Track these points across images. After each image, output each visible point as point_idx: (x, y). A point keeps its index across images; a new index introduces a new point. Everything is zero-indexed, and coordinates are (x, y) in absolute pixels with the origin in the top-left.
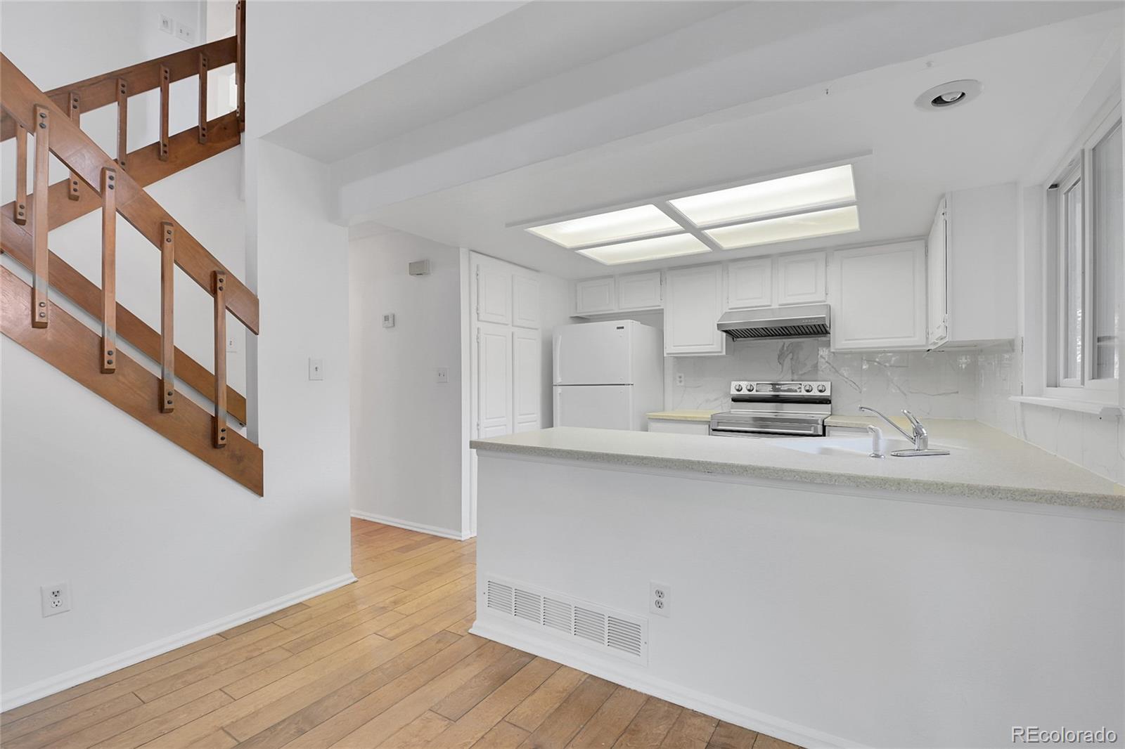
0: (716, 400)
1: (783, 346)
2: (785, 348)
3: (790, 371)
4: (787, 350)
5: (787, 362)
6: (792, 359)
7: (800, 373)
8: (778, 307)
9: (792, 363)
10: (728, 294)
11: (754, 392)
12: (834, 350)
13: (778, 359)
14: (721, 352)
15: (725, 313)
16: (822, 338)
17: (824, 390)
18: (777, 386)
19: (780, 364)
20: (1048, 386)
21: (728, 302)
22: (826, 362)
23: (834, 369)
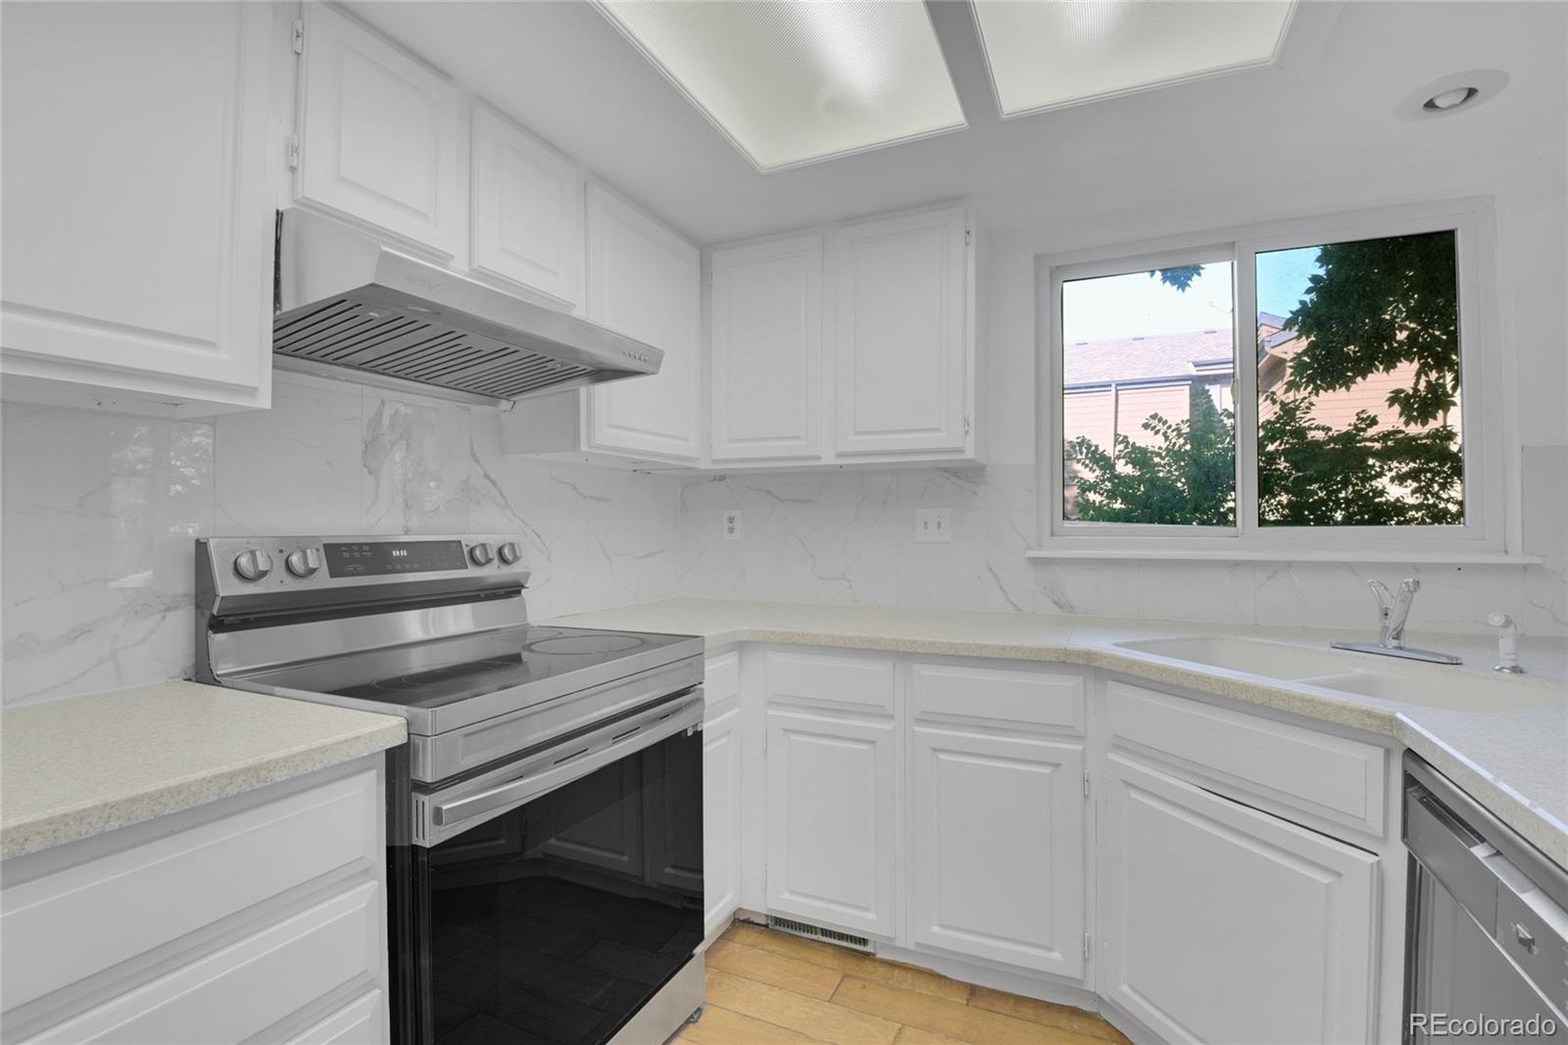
1: (380, 413)
2: (385, 421)
3: (399, 499)
4: (393, 427)
5: (391, 472)
6: (405, 460)
7: (427, 506)
8: (465, 275)
9: (404, 474)
10: (295, 131)
11: (323, 581)
12: (590, 447)
13: (365, 452)
14: (251, 392)
15: (279, 215)
16: (482, 410)
17: (516, 558)
18: (396, 553)
19: (370, 472)
20: (1052, 535)
21: (293, 169)
22: (486, 476)
23: (504, 498)
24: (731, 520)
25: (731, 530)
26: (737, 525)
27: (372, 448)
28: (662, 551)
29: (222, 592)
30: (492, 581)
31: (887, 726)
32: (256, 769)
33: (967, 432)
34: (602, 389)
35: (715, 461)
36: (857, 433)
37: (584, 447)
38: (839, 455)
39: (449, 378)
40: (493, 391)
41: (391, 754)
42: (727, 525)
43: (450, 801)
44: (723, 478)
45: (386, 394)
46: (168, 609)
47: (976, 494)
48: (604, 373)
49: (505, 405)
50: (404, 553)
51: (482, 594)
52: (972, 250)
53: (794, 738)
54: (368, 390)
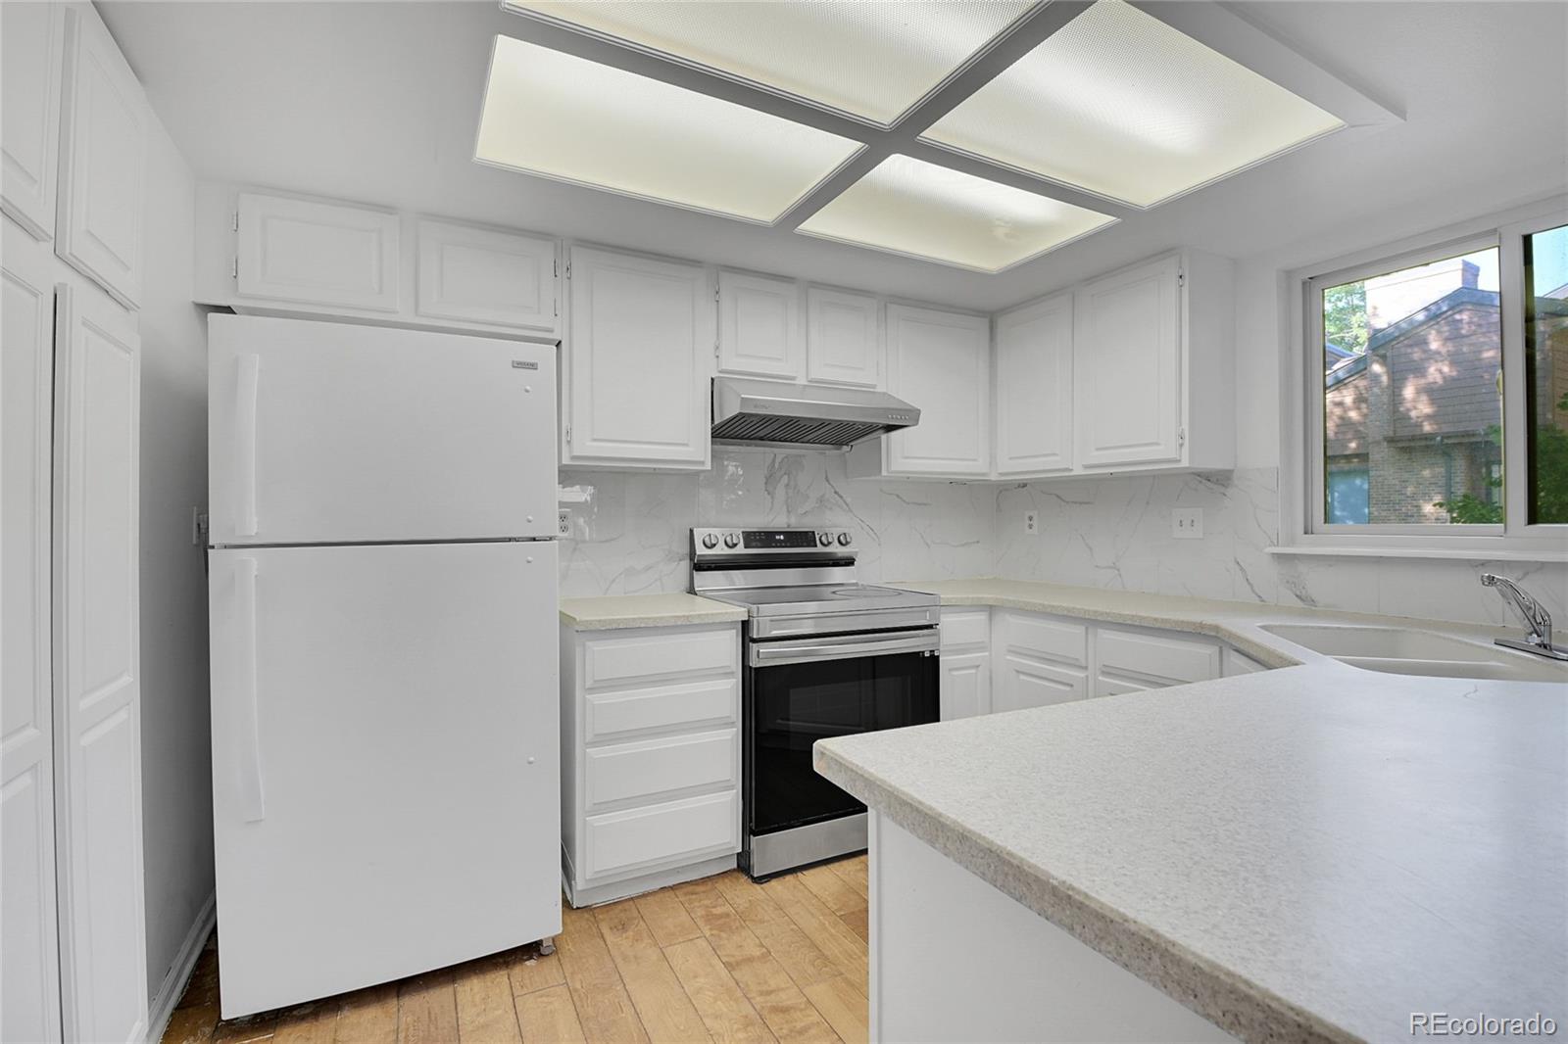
0: (648, 568)
1: (774, 461)
2: (777, 465)
3: (785, 509)
4: (780, 468)
5: (780, 492)
6: (787, 485)
7: (801, 511)
8: (806, 383)
9: (787, 493)
10: (718, 339)
11: (740, 550)
12: (888, 472)
13: (766, 483)
14: (702, 463)
15: (712, 379)
16: (831, 452)
17: (847, 543)
18: (777, 537)
19: (769, 494)
20: (1306, 533)
21: (718, 357)
22: (836, 492)
23: (847, 505)
24: (1031, 519)
25: (1030, 527)
26: (1035, 523)
27: (770, 480)
28: (978, 542)
29: (698, 553)
30: (840, 555)
31: (1081, 674)
32: (688, 617)
33: (1181, 445)
34: (894, 434)
35: (1001, 474)
36: (1098, 449)
37: (884, 473)
38: (1086, 467)
39: (809, 437)
40: (839, 443)
41: (743, 622)
42: (1028, 522)
43: (765, 649)
44: (1025, 485)
45: (776, 450)
46: (680, 560)
47: (1225, 495)
48: (890, 428)
49: (845, 448)
50: (782, 537)
51: (831, 562)
52: (1186, 290)
53: (1022, 677)
54: (767, 449)
